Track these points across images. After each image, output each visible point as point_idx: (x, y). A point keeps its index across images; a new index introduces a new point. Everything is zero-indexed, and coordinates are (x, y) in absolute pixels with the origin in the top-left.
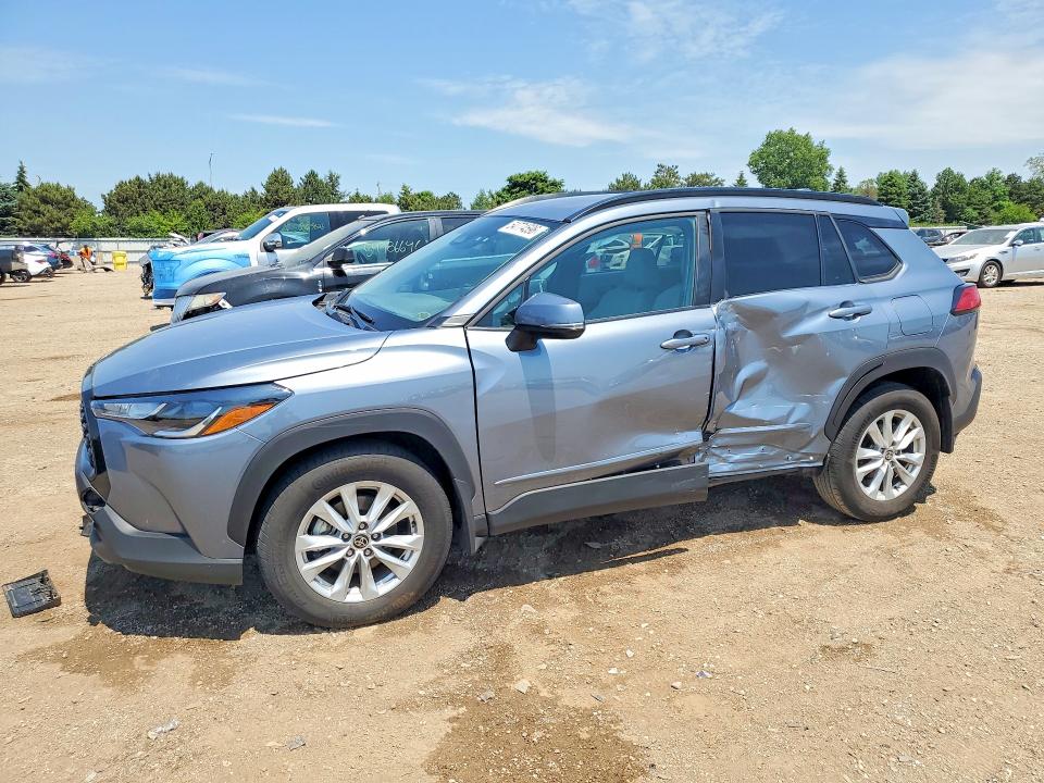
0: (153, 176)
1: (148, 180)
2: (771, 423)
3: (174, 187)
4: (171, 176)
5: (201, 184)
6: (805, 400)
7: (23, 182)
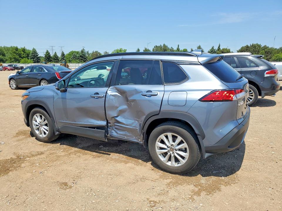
0: (251, 44)
1: (250, 46)
2: (127, 125)
3: (257, 47)
4: (257, 44)
5: (265, 46)
6: (137, 120)
7: (219, 48)
